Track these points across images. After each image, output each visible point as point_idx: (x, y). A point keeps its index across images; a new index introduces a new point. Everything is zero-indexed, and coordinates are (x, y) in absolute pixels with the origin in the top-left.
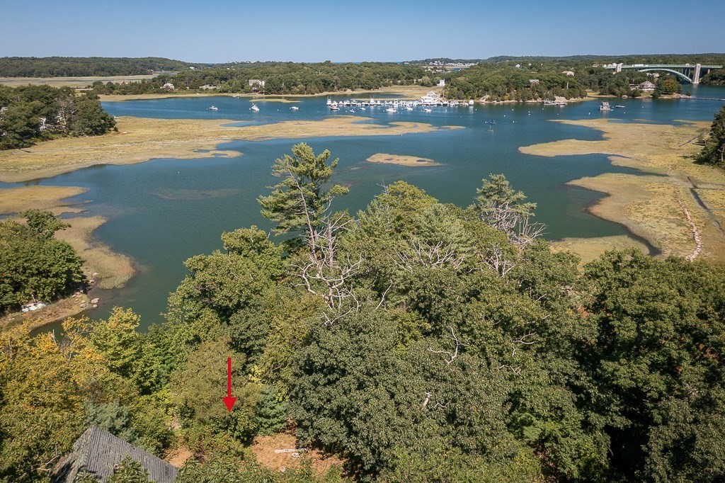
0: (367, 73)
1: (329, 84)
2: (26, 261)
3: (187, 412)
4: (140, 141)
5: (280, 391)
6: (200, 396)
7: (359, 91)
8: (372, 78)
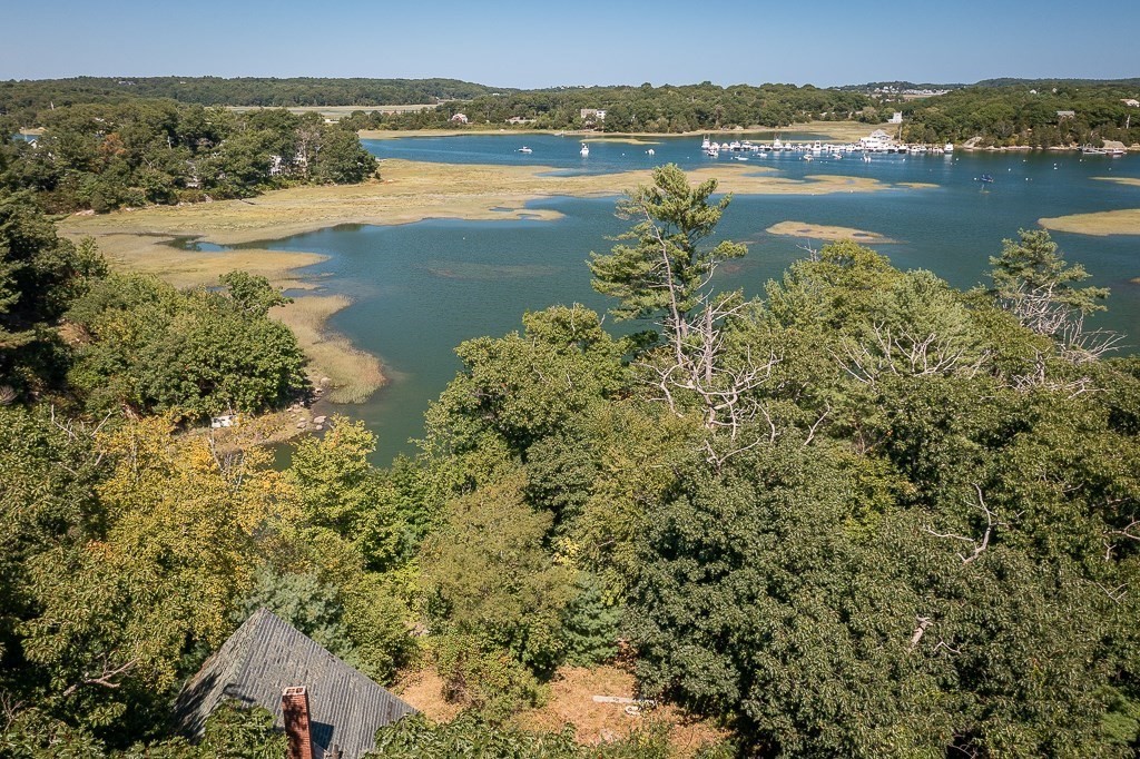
0: (771, 101)
1: (707, 117)
2: (221, 348)
3: (440, 607)
4: (411, 194)
5: (609, 587)
6: (462, 580)
7: (756, 129)
8: (779, 108)
